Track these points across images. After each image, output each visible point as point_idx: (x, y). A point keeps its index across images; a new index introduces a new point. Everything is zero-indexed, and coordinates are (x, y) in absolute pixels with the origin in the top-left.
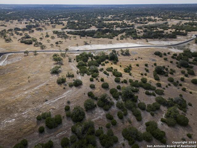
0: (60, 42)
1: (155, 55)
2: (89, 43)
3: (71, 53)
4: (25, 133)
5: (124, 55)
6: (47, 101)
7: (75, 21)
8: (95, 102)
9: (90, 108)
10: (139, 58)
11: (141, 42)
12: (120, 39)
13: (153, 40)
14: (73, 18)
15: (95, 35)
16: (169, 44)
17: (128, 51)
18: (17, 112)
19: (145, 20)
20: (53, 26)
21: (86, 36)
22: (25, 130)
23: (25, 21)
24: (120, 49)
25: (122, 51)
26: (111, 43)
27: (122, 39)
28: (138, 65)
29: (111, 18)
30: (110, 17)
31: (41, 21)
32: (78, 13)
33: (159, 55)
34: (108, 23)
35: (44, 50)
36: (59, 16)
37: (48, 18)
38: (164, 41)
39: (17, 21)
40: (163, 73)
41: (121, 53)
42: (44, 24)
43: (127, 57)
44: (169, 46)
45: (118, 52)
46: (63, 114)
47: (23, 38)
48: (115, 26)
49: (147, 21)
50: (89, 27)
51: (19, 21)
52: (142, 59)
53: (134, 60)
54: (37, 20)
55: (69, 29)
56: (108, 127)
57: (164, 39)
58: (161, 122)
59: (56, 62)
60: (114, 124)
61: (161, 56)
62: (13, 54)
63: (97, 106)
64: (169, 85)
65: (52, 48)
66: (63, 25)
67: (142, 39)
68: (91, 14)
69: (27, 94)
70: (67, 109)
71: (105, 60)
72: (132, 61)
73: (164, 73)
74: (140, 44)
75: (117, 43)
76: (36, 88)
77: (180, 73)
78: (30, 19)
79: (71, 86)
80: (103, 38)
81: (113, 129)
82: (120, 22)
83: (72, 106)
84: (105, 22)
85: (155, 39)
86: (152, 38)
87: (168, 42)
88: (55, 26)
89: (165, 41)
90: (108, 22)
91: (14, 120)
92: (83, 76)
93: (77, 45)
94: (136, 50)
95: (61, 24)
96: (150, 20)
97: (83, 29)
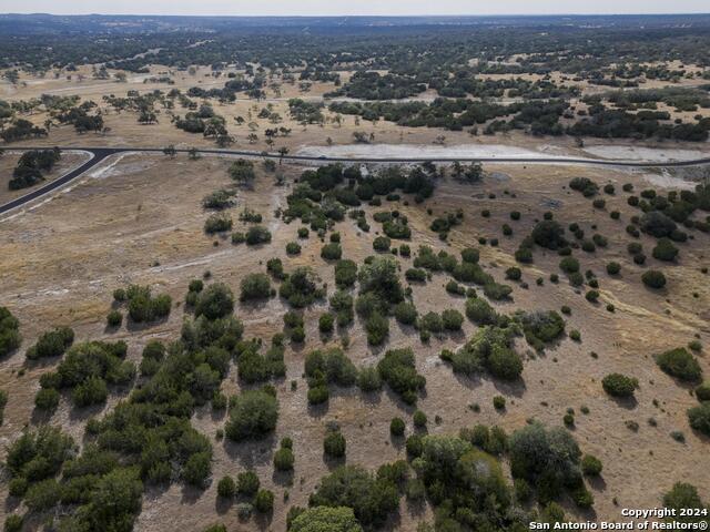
0: (283, 130)
2: (369, 138)
3: (297, 164)
5: (461, 181)
7: (379, 72)
10: (506, 193)
11: (551, 147)
12: (484, 133)
13: (606, 141)
16: (664, 160)
17: (476, 169)
19: (636, 72)
20: (301, 86)
21: (382, 118)
23: (232, 69)
25: (457, 166)
26: (442, 144)
27: (489, 132)
28: (486, 214)
29: (518, 64)
30: (513, 61)
31: (280, 70)
32: (406, 47)
33: (582, 190)
35: (225, 150)
36: (338, 53)
37: (304, 62)
38: (648, 147)
39: (208, 69)
41: (453, 176)
42: (277, 79)
43: (469, 187)
44: (653, 168)
47: (196, 115)
48: (507, 91)
50: (415, 92)
51: (214, 68)
53: (486, 199)
54: (268, 66)
57: (653, 140)
59: (236, 182)
62: (139, 153)
63: (278, 294)
65: (252, 146)
66: (337, 83)
67: (568, 136)
69: (118, 245)
71: (393, 190)
72: (476, 199)
74: (544, 152)
75: (463, 146)
78: (248, 63)
79: (237, 241)
80: (429, 126)
82: (536, 78)
85: (616, 141)
86: (607, 137)
87: (662, 152)
88: (309, 85)
89: (655, 147)
90: (490, 76)
92: (288, 223)
93: (330, 143)
94: (510, 170)
95: (332, 80)
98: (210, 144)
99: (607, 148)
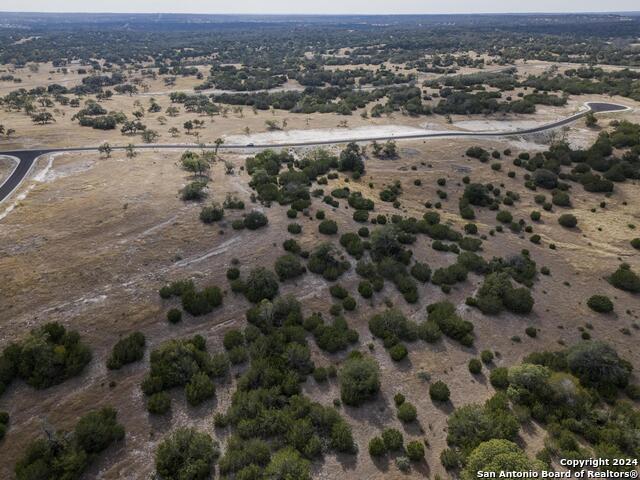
0: (196, 122)
1: (467, 158)
2: (281, 125)
3: (231, 152)
4: (135, 323)
5: (382, 158)
6: (179, 259)
7: (235, 65)
8: (304, 263)
9: (289, 273)
10: (423, 164)
11: (431, 124)
12: (373, 116)
13: (466, 117)
14: (226, 58)
15: (299, 105)
16: (514, 129)
17: (392, 147)
18: (110, 282)
19: (450, 61)
20: (166, 80)
21: (271, 107)
22: (135, 318)
23: (76, 64)
24: (369, 143)
25: (375, 146)
26: (346, 127)
27: (376, 115)
28: (418, 183)
29: (348, 56)
30: (342, 54)
31: (128, 66)
32: (242, 42)
33: (478, 157)
34: (338, 71)
35: (153, 144)
36: (181, 49)
37: (150, 57)
38: (498, 120)
40: (485, 200)
41: (374, 153)
42: (138, 75)
43: (390, 162)
44: (512, 136)
45: (364, 148)
46: (225, 285)
47: (84, 112)
48: (357, 79)
49: (456, 64)
52: (430, 166)
53: (410, 170)
54: (114, 61)
55: (217, 88)
56: (335, 312)
57: (498, 114)
58: (467, 307)
59: (193, 174)
60: (351, 307)
61: (484, 160)
62: (67, 153)
63: (308, 271)
64: (500, 230)
65: (176, 139)
66: (200, 77)
67: (437, 115)
68: (285, 45)
69: (127, 245)
70: (233, 275)
71: (328, 170)
72: (402, 172)
73: (490, 201)
74: (427, 128)
75: (363, 128)
76: (146, 233)
77: (533, 202)
78: (93, 60)
79: (238, 227)
80: (322, 112)
81: (348, 318)
82: (374, 68)
83: (245, 271)
84: (327, 68)
85: (474, 116)
86: (465, 114)
87: (509, 123)
88: (174, 79)
89: (503, 120)
90: (336, 67)
91: (105, 297)
92: (269, 206)
93: (247, 131)
94: (415, 145)
95: (193, 74)
96: (464, 62)
97: (261, 88)
98: (136, 140)
99: (470, 122)
